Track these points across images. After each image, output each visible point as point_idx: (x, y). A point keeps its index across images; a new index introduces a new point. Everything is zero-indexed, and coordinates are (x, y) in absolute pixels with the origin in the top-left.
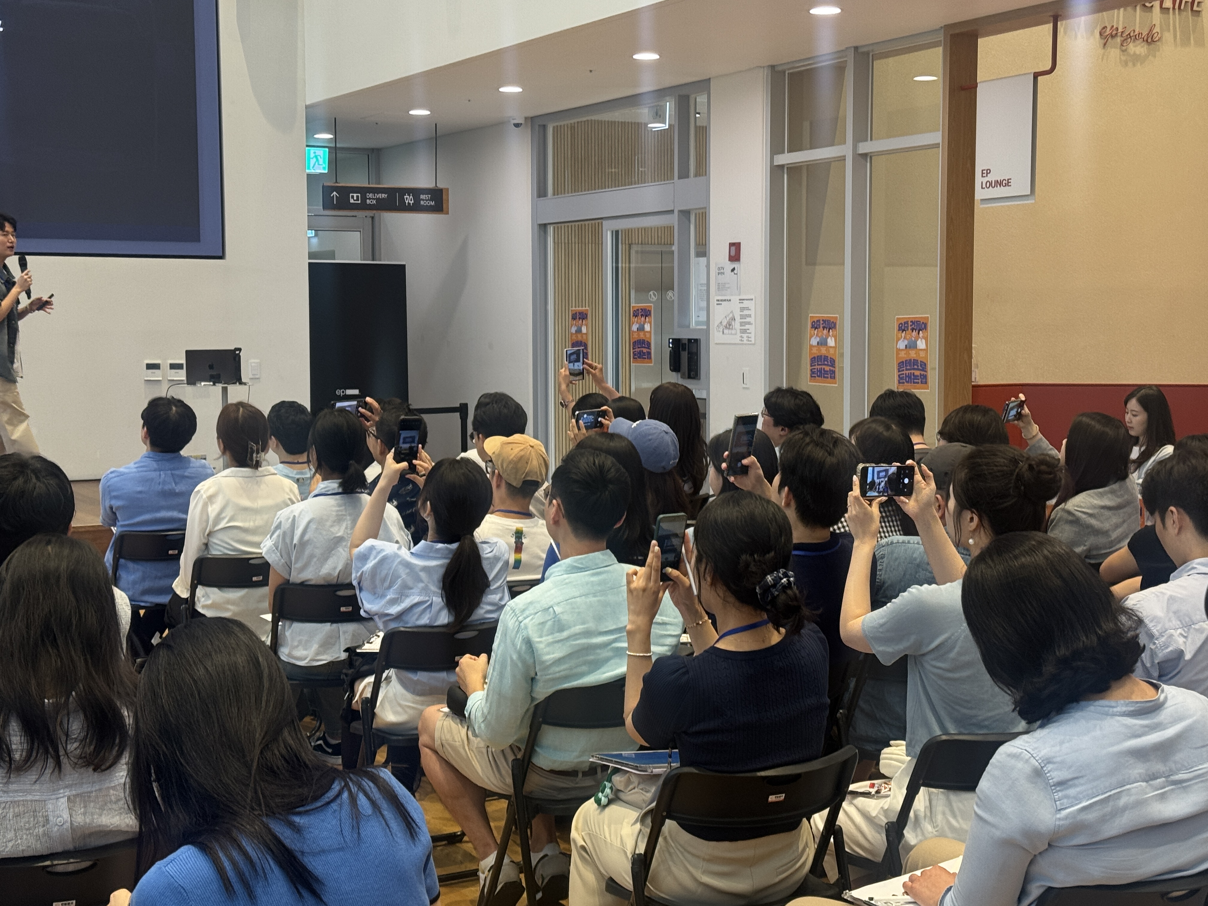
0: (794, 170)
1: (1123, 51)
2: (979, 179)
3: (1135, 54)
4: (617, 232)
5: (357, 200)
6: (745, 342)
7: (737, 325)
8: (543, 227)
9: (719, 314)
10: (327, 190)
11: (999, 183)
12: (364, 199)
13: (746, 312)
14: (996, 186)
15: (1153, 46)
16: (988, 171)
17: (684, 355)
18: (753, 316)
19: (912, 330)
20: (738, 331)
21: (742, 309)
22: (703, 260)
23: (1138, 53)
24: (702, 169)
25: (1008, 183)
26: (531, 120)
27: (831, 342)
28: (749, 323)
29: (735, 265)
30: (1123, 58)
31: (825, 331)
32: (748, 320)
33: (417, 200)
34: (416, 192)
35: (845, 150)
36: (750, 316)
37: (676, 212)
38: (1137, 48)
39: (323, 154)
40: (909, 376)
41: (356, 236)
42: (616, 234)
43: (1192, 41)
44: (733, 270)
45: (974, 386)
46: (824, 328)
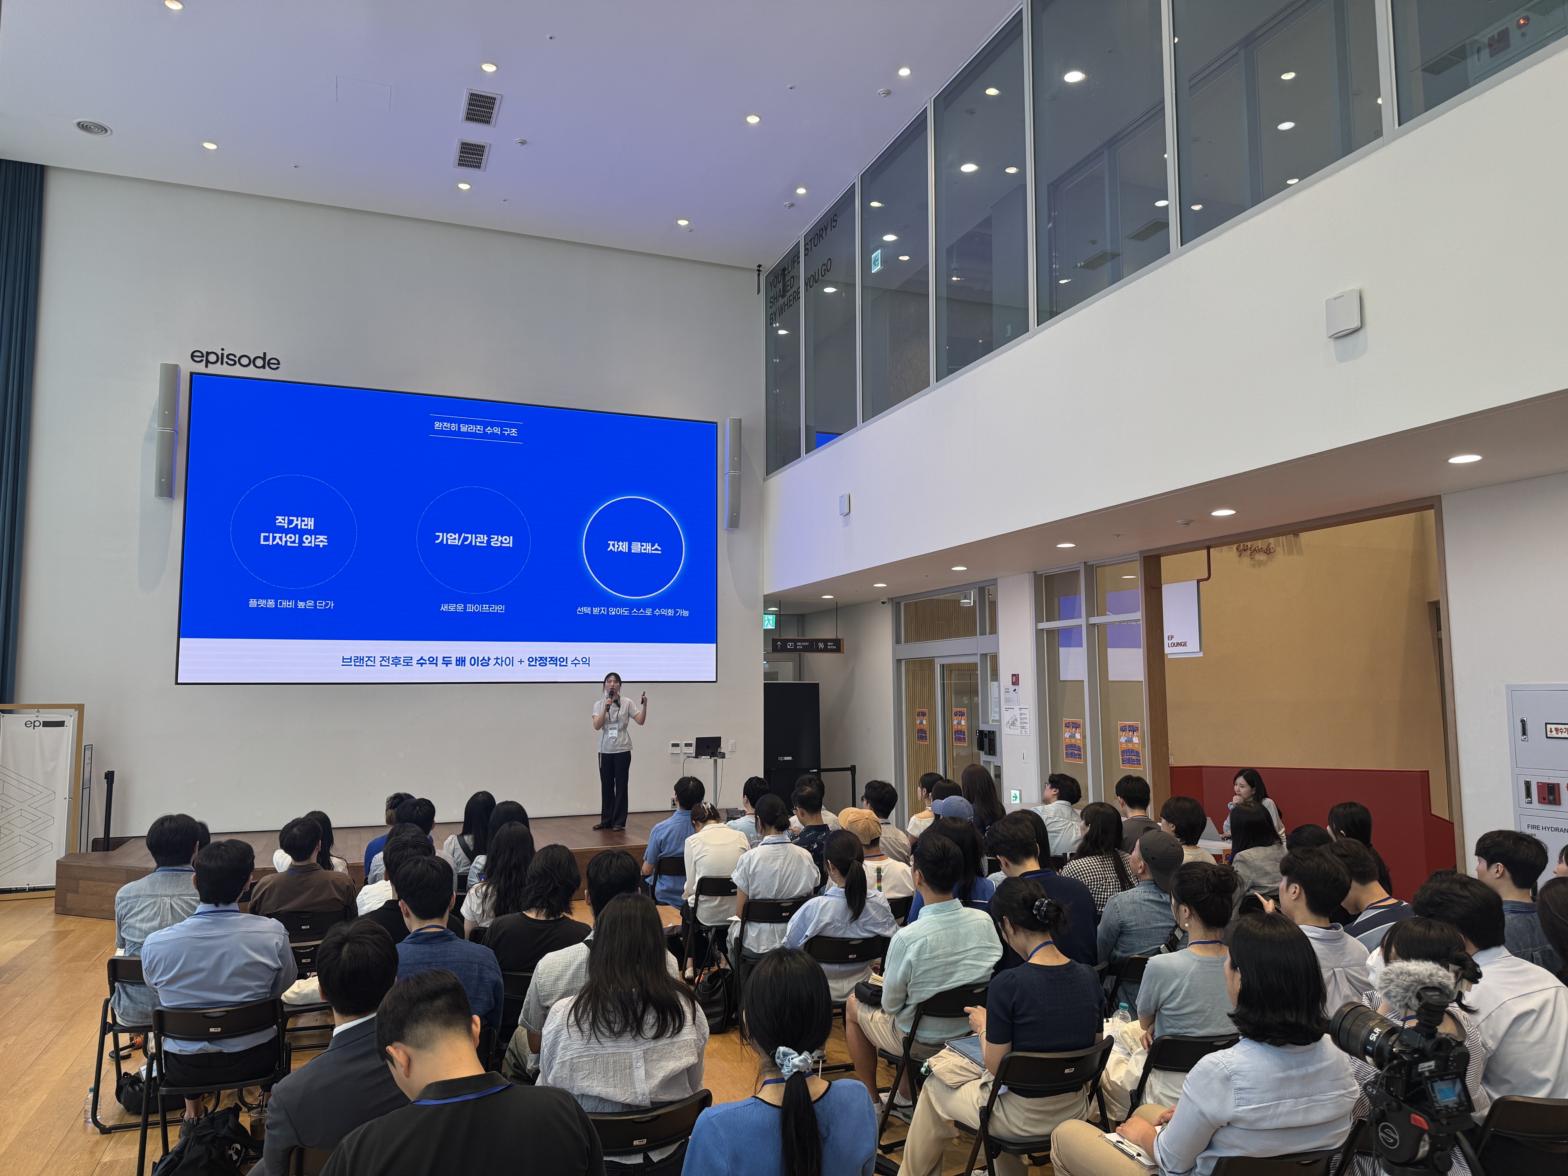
0: (1050, 632)
1: (1252, 559)
2: (1166, 642)
3: (1259, 560)
4: (943, 665)
5: (792, 646)
6: (1024, 734)
7: (1018, 723)
8: (899, 661)
9: (1006, 717)
10: (775, 641)
11: (1179, 644)
12: (796, 645)
13: (1023, 716)
14: (1177, 645)
15: (1269, 556)
16: (1172, 637)
17: (986, 741)
18: (1028, 719)
19: (1129, 731)
20: (1019, 728)
21: (1021, 714)
22: (996, 683)
23: (1261, 559)
24: (994, 630)
25: (1185, 645)
26: (891, 600)
27: (1078, 736)
28: (1026, 723)
29: (1016, 687)
30: (1252, 563)
31: (1074, 729)
32: (1025, 721)
33: (826, 646)
34: (825, 641)
35: (1082, 621)
36: (1026, 718)
37: (979, 655)
38: (1261, 557)
39: (772, 618)
40: (1129, 759)
41: (790, 665)
42: (943, 666)
43: (1295, 553)
44: (1015, 690)
45: (1171, 768)
46: (1073, 727)
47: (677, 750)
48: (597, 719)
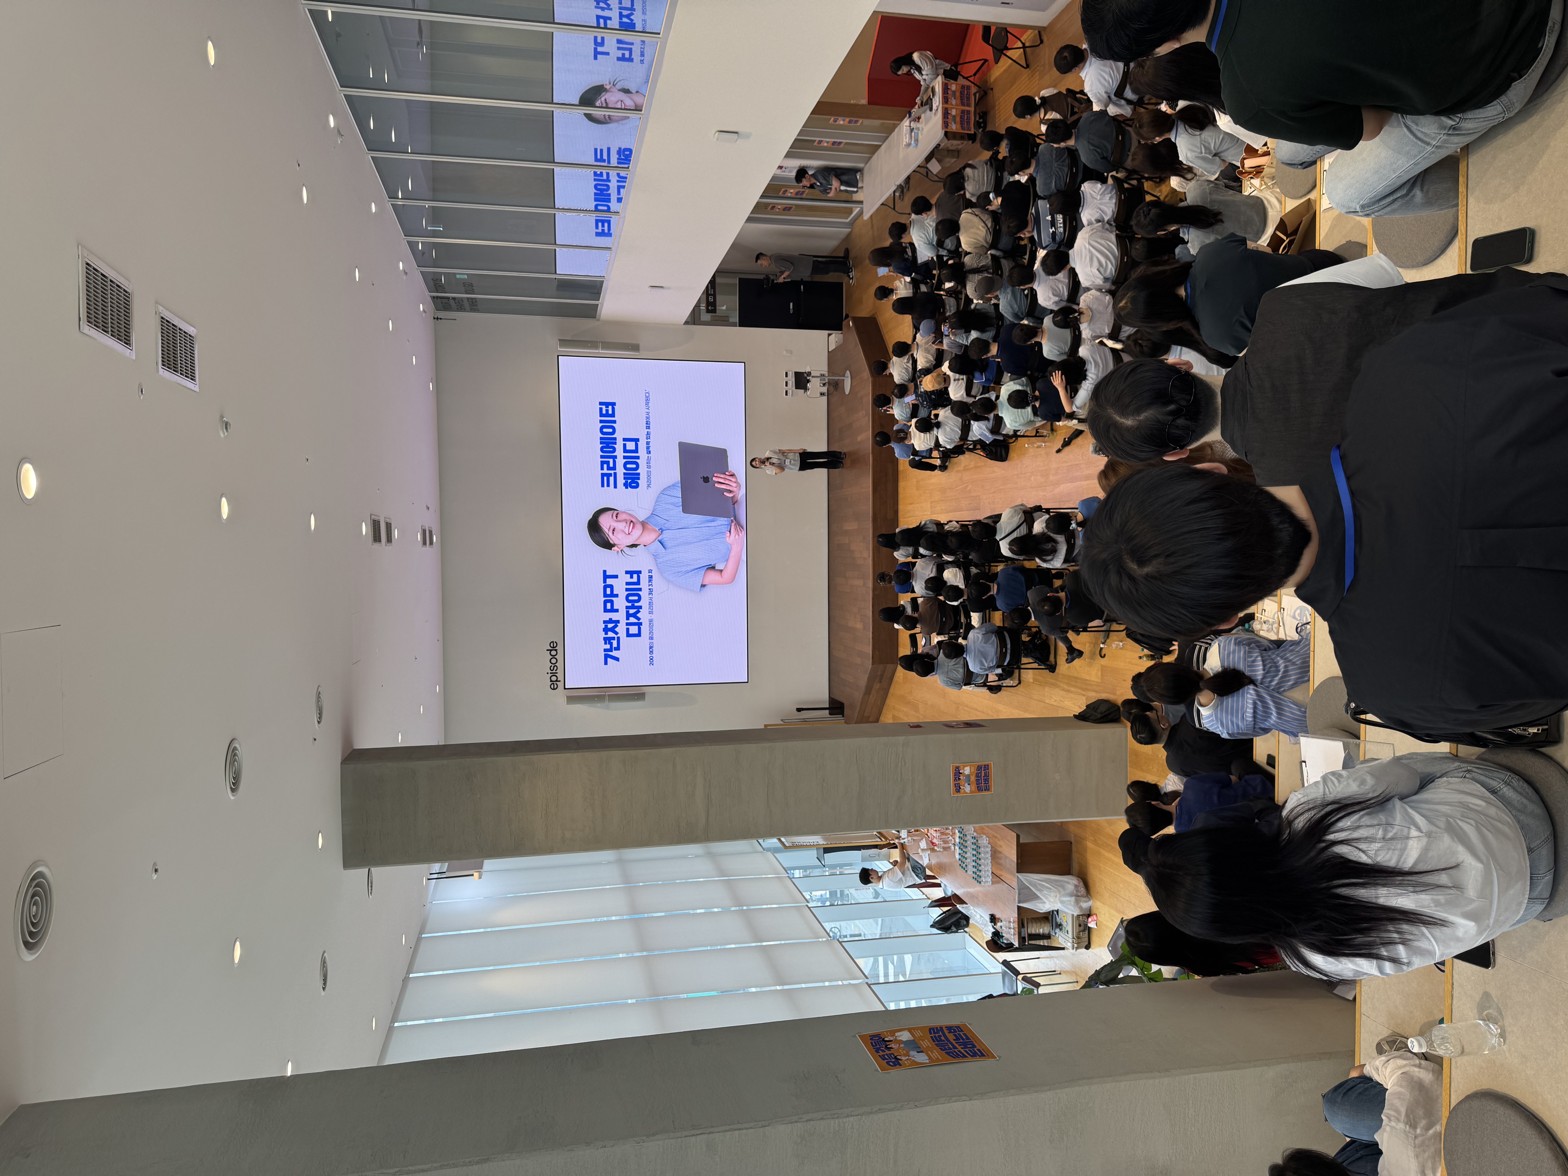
47: (790, 392)
48: (778, 470)
